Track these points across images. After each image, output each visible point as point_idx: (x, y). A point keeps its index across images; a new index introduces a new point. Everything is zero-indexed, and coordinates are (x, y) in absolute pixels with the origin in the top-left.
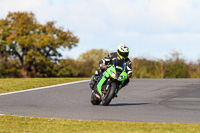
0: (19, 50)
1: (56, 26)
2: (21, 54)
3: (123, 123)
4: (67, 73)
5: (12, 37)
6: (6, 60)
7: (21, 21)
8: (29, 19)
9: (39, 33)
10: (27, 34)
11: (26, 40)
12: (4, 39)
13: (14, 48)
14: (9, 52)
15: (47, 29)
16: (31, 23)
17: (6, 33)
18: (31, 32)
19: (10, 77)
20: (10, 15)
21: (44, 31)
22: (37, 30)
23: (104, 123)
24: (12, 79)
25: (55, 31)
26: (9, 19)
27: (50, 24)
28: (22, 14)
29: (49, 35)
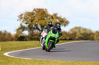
0: (39, 27)
1: (58, 16)
2: (40, 29)
3: (90, 62)
4: (64, 38)
5: (36, 20)
6: (33, 32)
7: (40, 13)
8: (44, 12)
9: (49, 19)
10: (43, 19)
11: (43, 22)
12: (32, 21)
13: (37, 26)
14: (34, 28)
15: (53, 17)
16: (46, 14)
17: (33, 19)
18: (46, 18)
19: (35, 40)
20: (34, 10)
21: (52, 18)
22: (49, 17)
23: (81, 62)
24: (36, 41)
25: (57, 18)
26: (34, 12)
27: (55, 15)
28: (41, 9)
29: (55, 20)
